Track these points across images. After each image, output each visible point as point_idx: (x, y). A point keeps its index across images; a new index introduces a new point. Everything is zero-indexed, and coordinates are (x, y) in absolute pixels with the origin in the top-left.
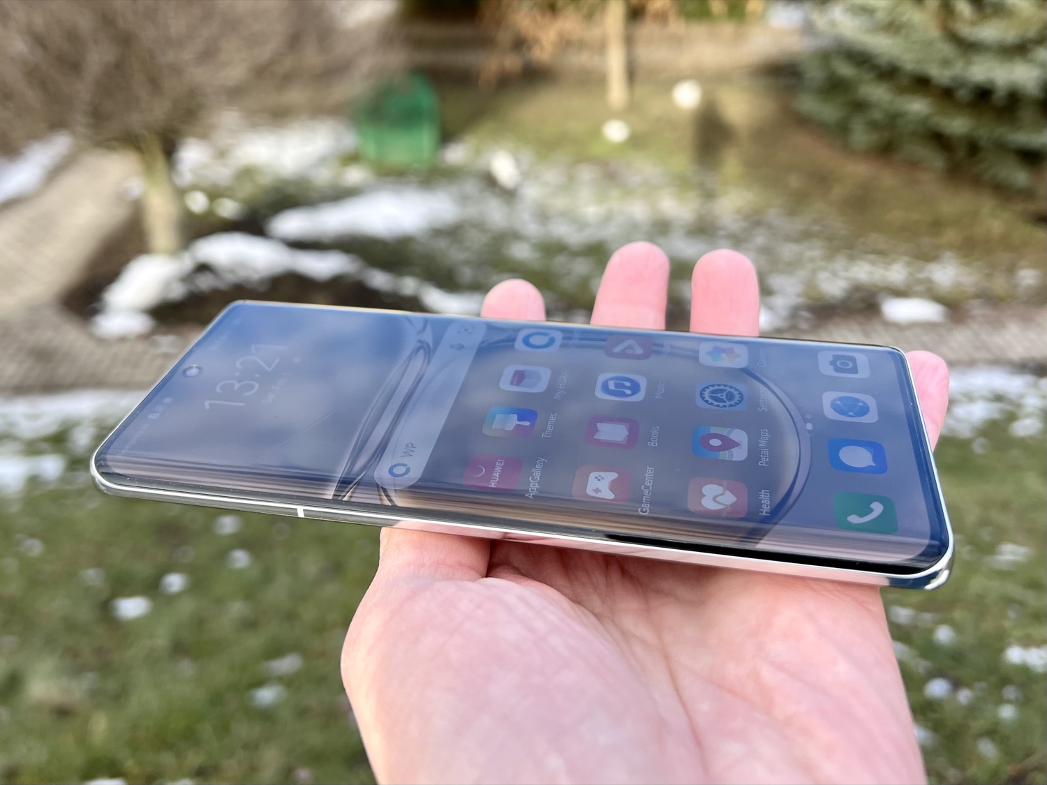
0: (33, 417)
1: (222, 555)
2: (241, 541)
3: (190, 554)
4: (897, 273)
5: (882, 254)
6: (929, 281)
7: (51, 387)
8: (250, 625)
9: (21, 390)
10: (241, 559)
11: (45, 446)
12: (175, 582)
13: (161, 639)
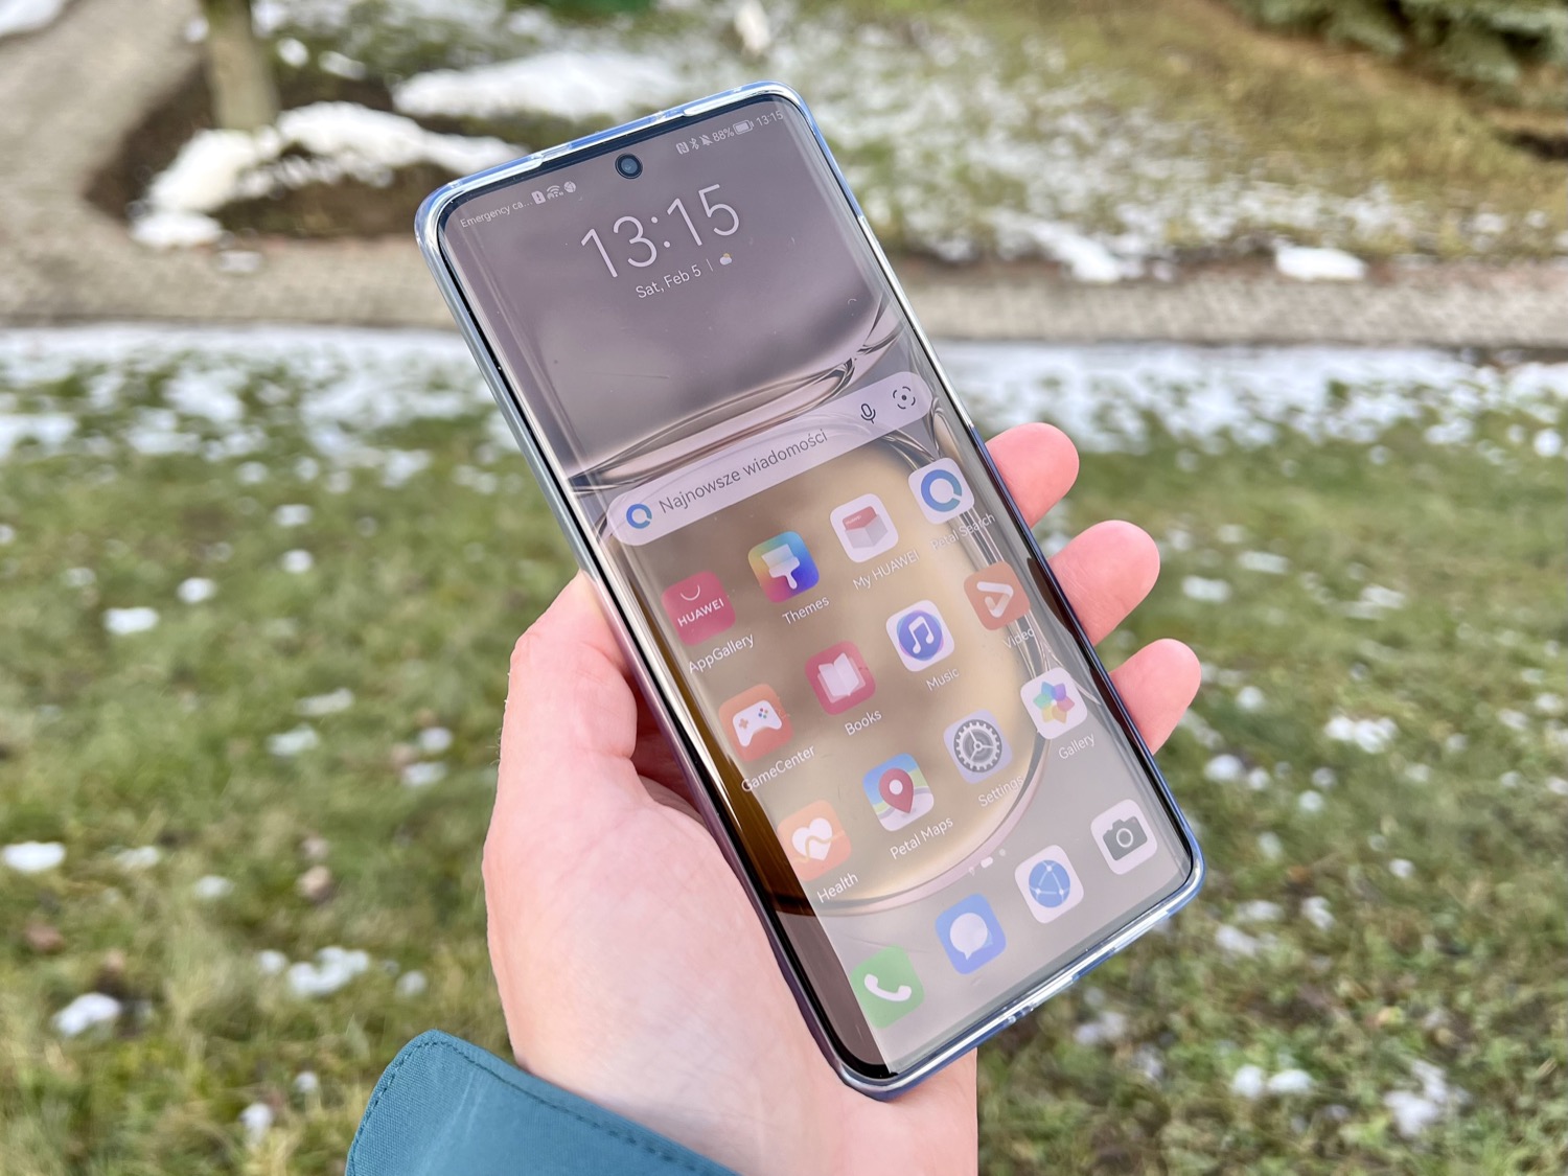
0: (34, 358)
1: (273, 555)
2: (302, 540)
3: (223, 553)
4: (1303, 210)
5: (1289, 182)
6: (1350, 223)
7: (67, 317)
8: (290, 650)
9: (23, 319)
10: (298, 562)
11: (48, 400)
12: (196, 590)
13: (159, 665)
